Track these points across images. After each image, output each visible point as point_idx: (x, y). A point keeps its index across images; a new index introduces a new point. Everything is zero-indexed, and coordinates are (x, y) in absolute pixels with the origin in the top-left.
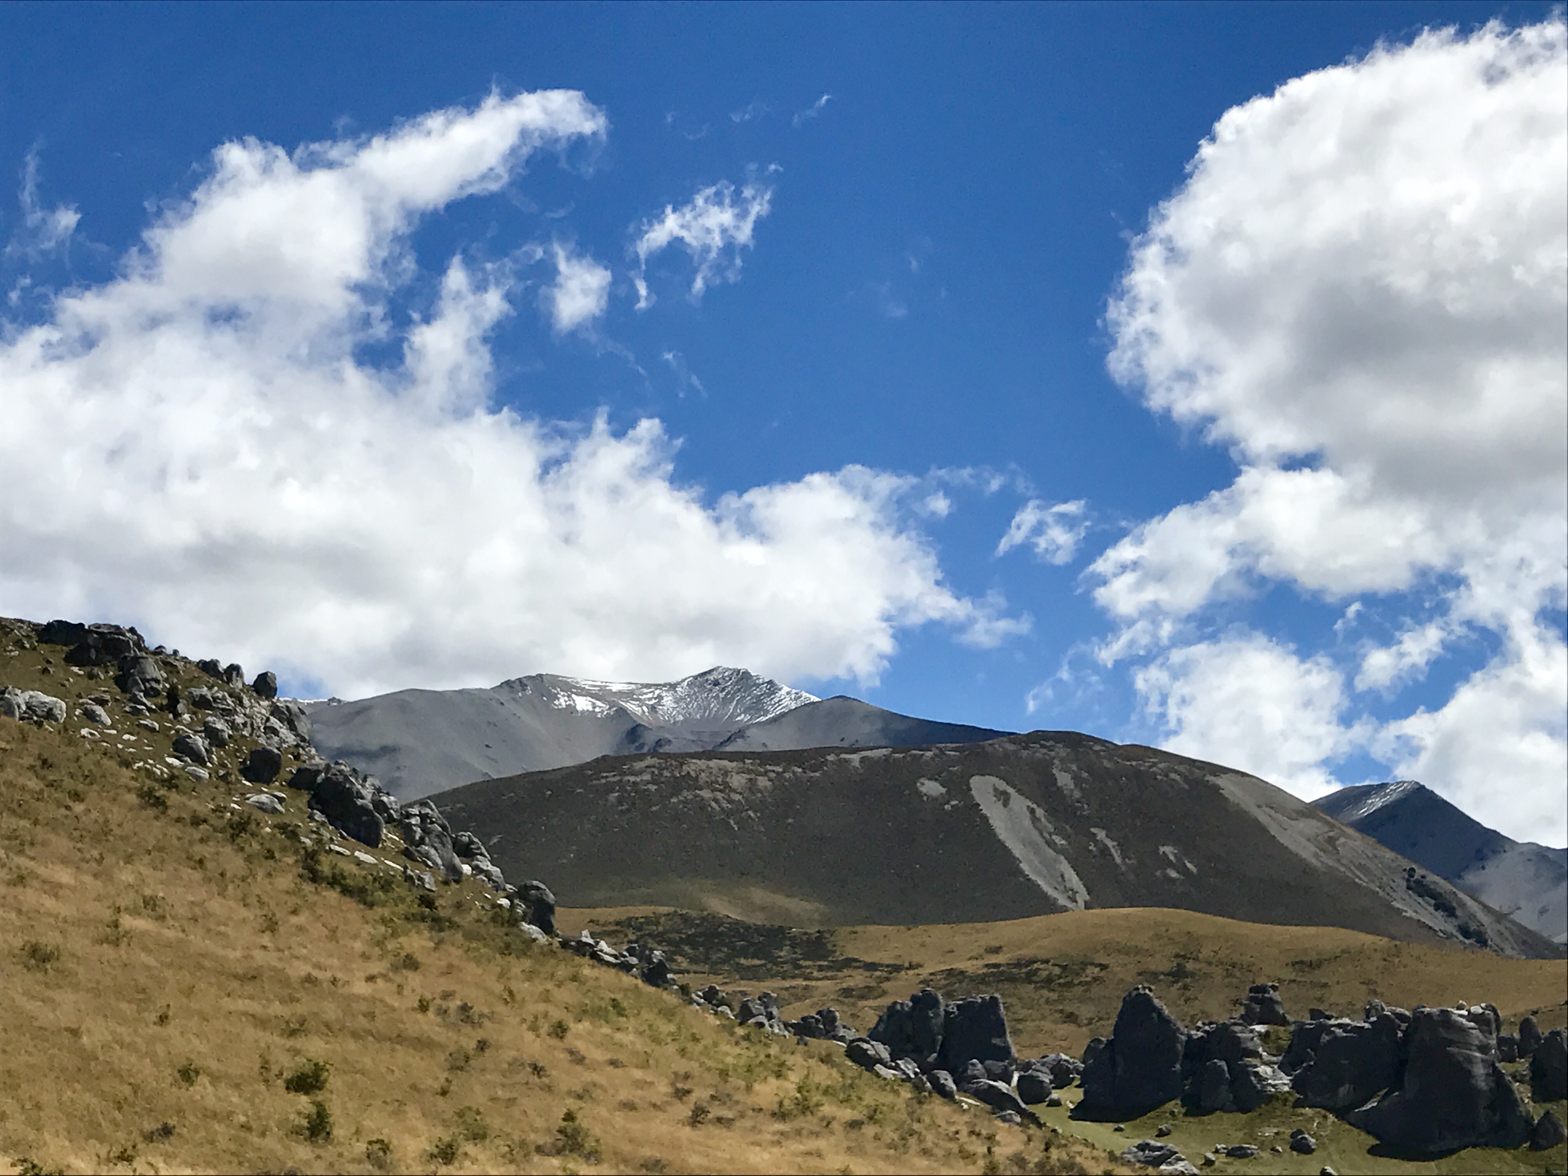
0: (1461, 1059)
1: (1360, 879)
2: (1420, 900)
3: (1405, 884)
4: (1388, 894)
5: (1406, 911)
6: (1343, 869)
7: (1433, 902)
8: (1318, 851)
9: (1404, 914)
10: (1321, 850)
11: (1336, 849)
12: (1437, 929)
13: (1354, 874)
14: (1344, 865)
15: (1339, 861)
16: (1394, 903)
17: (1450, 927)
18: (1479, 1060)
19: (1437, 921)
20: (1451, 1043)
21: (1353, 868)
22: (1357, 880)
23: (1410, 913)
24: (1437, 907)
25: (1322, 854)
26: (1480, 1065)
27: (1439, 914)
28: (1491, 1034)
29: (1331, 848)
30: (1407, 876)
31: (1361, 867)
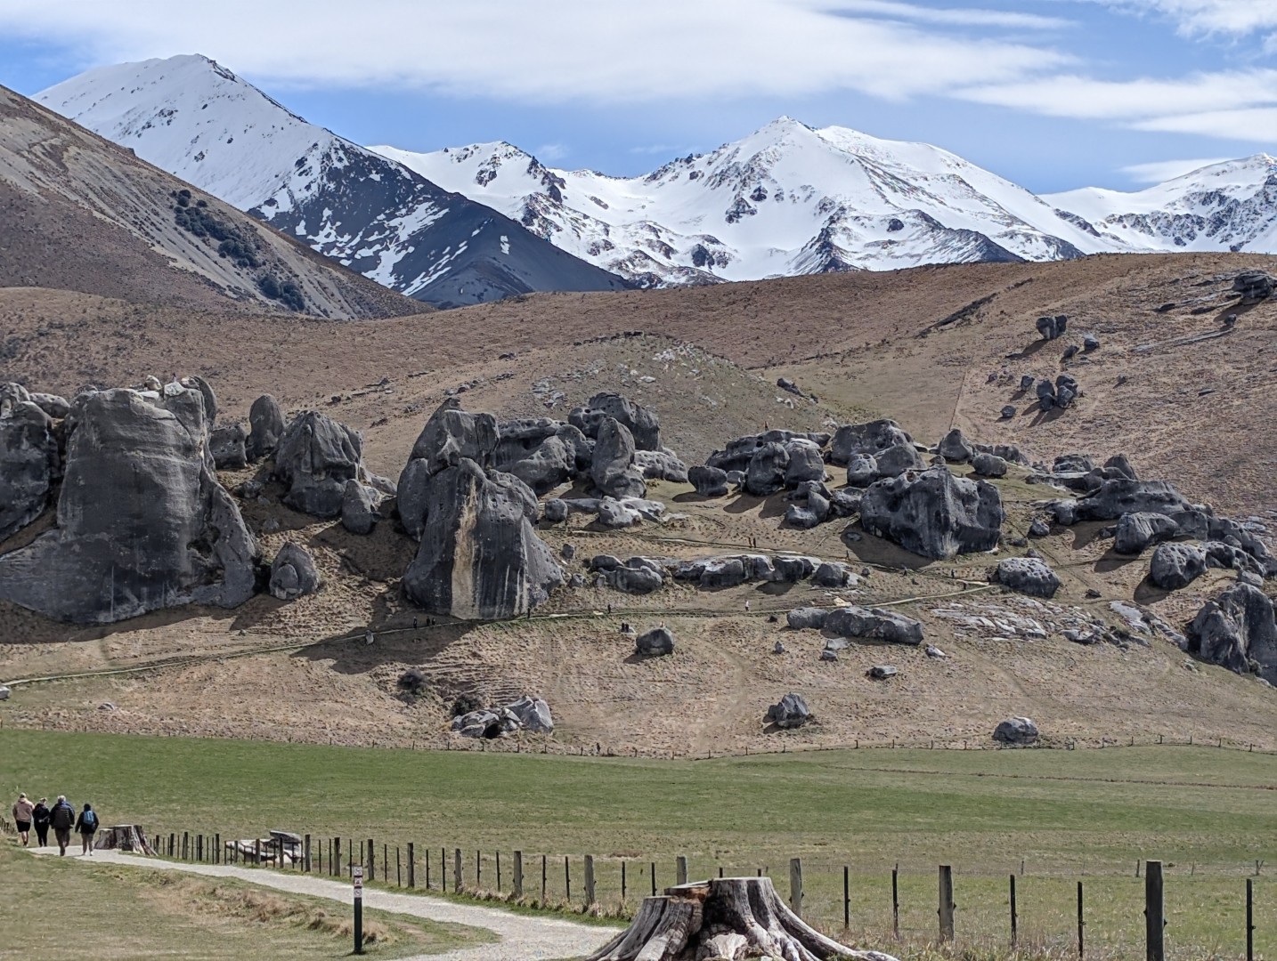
0: (149, 469)
1: (102, 212)
2: (197, 240)
3: (171, 216)
4: (147, 234)
5: (174, 260)
6: (73, 197)
7: (216, 243)
8: (33, 170)
9: (172, 264)
10: (38, 167)
11: (63, 166)
12: (223, 284)
13: (93, 204)
14: (74, 191)
15: (67, 184)
16: (157, 249)
17: (246, 281)
18: (179, 469)
19: (226, 273)
20: (133, 444)
21: (91, 195)
22: (96, 214)
23: (182, 263)
24: (224, 251)
25: (38, 174)
26: (181, 477)
27: (228, 262)
28: (197, 424)
29: (54, 164)
30: (176, 205)
31: (105, 193)
